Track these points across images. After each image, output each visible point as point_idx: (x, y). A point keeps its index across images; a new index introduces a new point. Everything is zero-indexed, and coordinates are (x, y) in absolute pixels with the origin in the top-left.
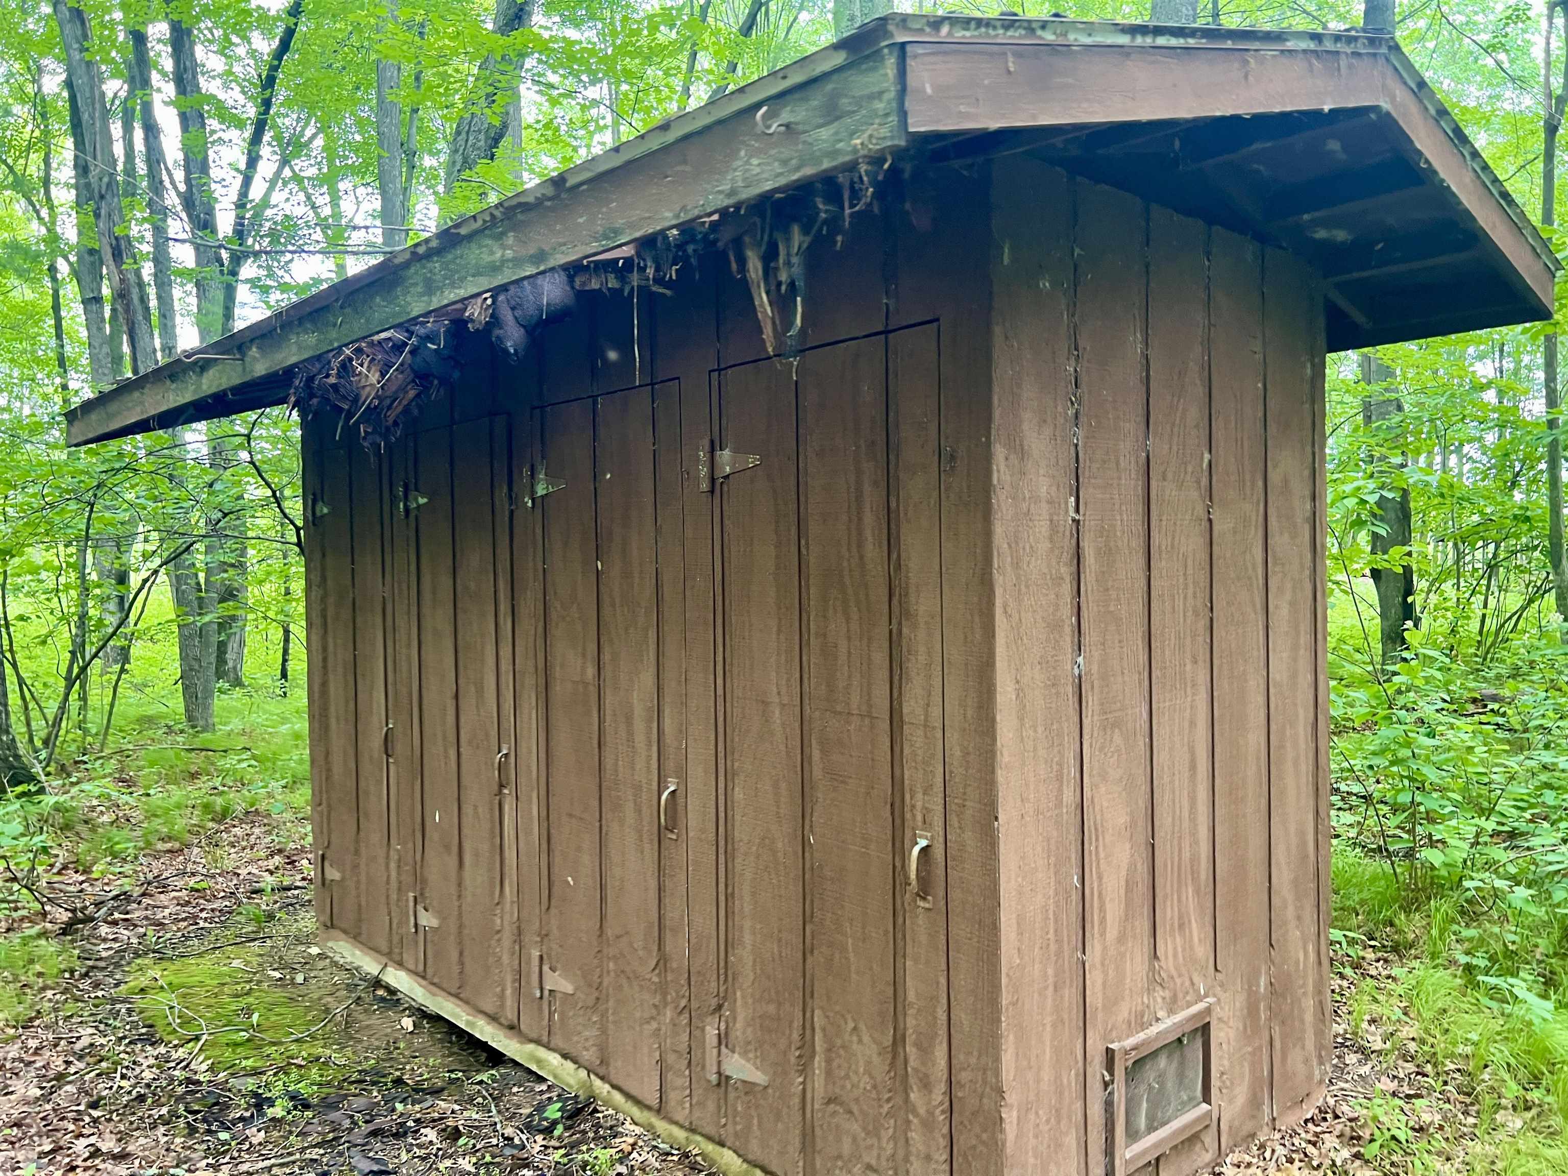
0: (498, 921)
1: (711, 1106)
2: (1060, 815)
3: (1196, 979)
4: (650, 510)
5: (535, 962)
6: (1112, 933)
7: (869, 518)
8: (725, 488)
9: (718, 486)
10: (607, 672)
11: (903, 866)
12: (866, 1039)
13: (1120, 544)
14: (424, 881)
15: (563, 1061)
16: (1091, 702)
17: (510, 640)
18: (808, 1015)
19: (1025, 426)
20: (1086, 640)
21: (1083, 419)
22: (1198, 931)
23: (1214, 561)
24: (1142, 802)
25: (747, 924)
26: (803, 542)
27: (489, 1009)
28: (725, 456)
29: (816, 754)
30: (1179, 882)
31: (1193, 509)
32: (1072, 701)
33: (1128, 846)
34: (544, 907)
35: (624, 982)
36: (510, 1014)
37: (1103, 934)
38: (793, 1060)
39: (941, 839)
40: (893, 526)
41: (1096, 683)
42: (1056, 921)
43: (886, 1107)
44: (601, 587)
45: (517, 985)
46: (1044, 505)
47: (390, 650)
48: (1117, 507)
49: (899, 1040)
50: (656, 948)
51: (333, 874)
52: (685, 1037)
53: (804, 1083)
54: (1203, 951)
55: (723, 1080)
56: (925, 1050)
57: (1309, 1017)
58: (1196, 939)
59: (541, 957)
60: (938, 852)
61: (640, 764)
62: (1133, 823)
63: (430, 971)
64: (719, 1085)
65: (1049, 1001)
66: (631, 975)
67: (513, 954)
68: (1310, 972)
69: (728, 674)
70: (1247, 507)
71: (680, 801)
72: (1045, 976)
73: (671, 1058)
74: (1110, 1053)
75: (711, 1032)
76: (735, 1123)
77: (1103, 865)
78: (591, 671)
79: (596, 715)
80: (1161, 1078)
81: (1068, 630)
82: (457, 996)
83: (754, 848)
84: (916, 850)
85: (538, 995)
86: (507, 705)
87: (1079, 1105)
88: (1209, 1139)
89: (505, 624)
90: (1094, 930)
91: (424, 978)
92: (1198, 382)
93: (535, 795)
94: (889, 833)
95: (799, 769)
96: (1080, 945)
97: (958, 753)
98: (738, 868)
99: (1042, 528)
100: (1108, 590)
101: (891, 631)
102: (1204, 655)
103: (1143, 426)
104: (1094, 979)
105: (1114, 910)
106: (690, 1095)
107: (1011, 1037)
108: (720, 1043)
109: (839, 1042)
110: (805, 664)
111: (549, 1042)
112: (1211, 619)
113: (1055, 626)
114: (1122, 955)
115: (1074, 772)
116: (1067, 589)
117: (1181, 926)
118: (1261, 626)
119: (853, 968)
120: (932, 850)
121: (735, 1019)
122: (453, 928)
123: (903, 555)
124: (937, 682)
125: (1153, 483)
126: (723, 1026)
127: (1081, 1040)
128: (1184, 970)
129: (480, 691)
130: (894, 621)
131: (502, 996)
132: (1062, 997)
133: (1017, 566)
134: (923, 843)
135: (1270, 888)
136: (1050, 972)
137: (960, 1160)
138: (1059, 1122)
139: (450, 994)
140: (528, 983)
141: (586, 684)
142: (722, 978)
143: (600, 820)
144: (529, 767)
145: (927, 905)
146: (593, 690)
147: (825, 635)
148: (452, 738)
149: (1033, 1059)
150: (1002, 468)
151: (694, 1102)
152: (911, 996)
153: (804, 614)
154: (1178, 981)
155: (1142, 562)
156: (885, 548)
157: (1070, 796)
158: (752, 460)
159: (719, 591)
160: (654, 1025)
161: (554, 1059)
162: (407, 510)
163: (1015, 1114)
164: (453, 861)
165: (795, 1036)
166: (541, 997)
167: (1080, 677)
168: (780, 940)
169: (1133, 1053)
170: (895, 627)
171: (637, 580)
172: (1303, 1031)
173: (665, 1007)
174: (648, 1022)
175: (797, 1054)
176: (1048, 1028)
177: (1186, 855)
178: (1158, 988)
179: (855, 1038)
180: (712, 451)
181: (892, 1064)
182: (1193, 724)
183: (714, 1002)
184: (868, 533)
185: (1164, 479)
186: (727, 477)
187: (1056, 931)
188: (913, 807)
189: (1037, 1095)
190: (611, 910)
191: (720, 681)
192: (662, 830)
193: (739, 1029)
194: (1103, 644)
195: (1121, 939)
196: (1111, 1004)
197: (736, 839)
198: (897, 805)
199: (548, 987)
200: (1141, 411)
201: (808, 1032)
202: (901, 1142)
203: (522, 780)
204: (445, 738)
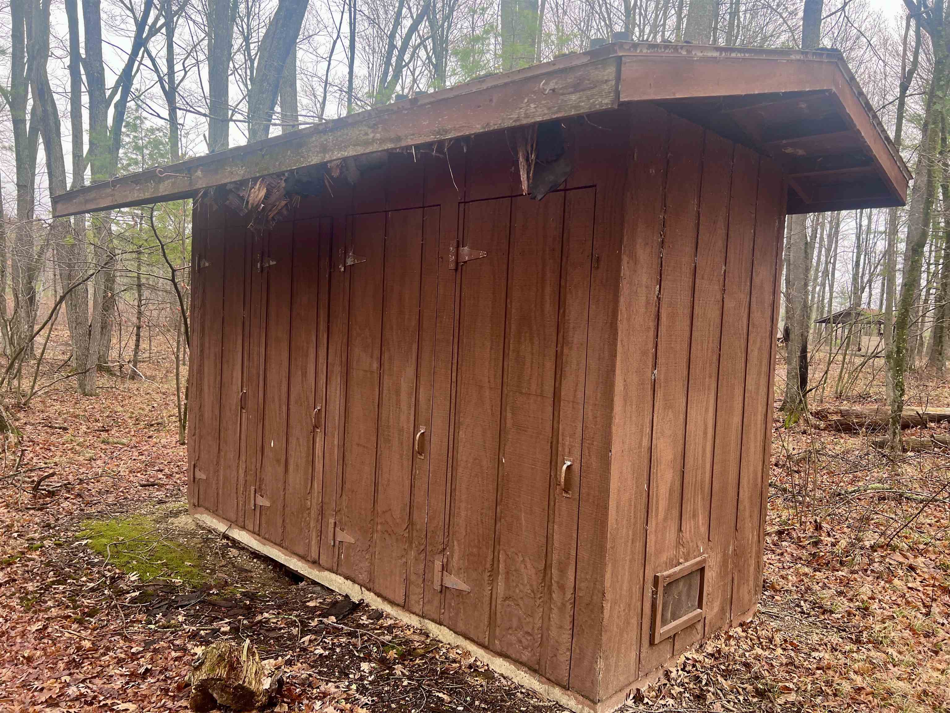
0: (309, 503)
1: (436, 603)
2: (640, 452)
3: (699, 544)
4: (417, 278)
5: (331, 526)
6: (661, 515)
7: (548, 290)
8: (464, 267)
9: (460, 268)
10: (386, 366)
11: (556, 475)
12: (529, 566)
13: (679, 311)
14: (261, 480)
15: (345, 581)
16: (659, 394)
17: (326, 345)
18: (496, 554)
19: (638, 246)
20: (659, 361)
21: (666, 245)
22: (701, 519)
23: (723, 324)
24: (680, 448)
25: (463, 505)
26: (508, 300)
27: (301, 553)
28: (465, 250)
29: (509, 415)
30: (695, 493)
31: (716, 296)
32: (650, 393)
33: (671, 471)
34: (338, 496)
35: (386, 536)
36: (314, 555)
37: (657, 516)
38: (486, 578)
39: (578, 461)
40: (562, 295)
41: (662, 384)
42: (635, 507)
43: (538, 602)
44: (384, 318)
45: (319, 538)
46: (644, 288)
47: (246, 348)
48: (679, 292)
49: (547, 567)
50: (407, 518)
51: (200, 475)
52: (422, 566)
53: (492, 590)
54: (703, 530)
55: (444, 589)
56: (562, 571)
57: (752, 569)
58: (701, 524)
59: (335, 523)
60: (576, 467)
61: (403, 418)
62: (675, 459)
63: (263, 532)
64: (441, 592)
65: (629, 548)
66: (391, 533)
67: (318, 521)
68: (754, 545)
69: (459, 370)
70: (742, 296)
71: (427, 438)
72: (628, 535)
73: (413, 578)
74: (656, 578)
75: (438, 564)
76: (450, 612)
77: (659, 481)
78: (375, 365)
79: (377, 390)
80: (680, 594)
81: (651, 355)
82: (280, 545)
83: (469, 465)
84: (565, 467)
85: (332, 544)
86: (321, 382)
87: (639, 604)
88: (699, 627)
89: (323, 336)
90: (653, 514)
91: (259, 535)
92: (723, 227)
93: (336, 433)
94: (549, 458)
95: (499, 423)
96: (645, 521)
97: (591, 417)
98: (459, 474)
99: (642, 300)
100: (671, 336)
101: (557, 351)
102: (714, 375)
103: (694, 250)
104: (651, 539)
105: (663, 504)
106: (423, 598)
107: (610, 565)
108: (443, 569)
109: (513, 568)
110: (505, 367)
111: (337, 570)
112: (720, 355)
113: (644, 353)
114: (665, 528)
115: (648, 430)
116: (651, 334)
117: (694, 516)
118: (743, 360)
119: (524, 529)
120: (573, 467)
121: (452, 556)
122: (280, 507)
123: (567, 311)
124: (582, 379)
125: (697, 281)
126: (445, 560)
127: (642, 570)
128: (695, 540)
129: (304, 374)
130: (559, 345)
131: (309, 545)
132: (635, 546)
133: (629, 320)
134: (569, 463)
135: (738, 499)
136: (630, 532)
137: (578, 628)
138: (629, 611)
139: (275, 544)
140: (326, 537)
141: (372, 372)
142: (446, 534)
143: (377, 448)
144: (334, 417)
145: (568, 496)
146: (376, 376)
147: (518, 352)
148: (284, 399)
149: (619, 577)
150: (626, 268)
151: (425, 601)
152: (556, 544)
153: (506, 340)
154: (691, 544)
155: (688, 322)
156: (557, 307)
157: (645, 442)
158: (482, 254)
159: (457, 324)
160: (404, 560)
161: (340, 579)
162: (262, 267)
163: (609, 605)
164: (281, 469)
165: (488, 566)
166: (334, 546)
167: (655, 380)
168: (482, 514)
169: (668, 579)
170: (559, 349)
171: (407, 317)
172: (749, 577)
173: (411, 550)
174: (401, 559)
175: (489, 574)
176: (628, 562)
177: (699, 478)
178: (681, 547)
179: (523, 566)
180: (458, 247)
181: (544, 579)
182: (707, 410)
183: (441, 547)
184: (547, 298)
185: (703, 279)
186: (465, 262)
187: (635, 512)
188: (564, 445)
189: (620, 596)
190: (381, 496)
191: (454, 374)
192: (415, 453)
193: (455, 562)
194: (667, 364)
195: (665, 519)
196: (659, 552)
197: (459, 460)
198: (554, 443)
199: (338, 539)
200: (694, 241)
201: (496, 563)
202: (546, 619)
203: (329, 425)
204: (280, 400)
